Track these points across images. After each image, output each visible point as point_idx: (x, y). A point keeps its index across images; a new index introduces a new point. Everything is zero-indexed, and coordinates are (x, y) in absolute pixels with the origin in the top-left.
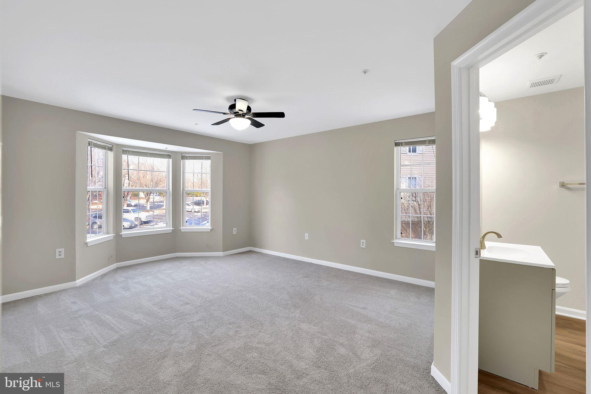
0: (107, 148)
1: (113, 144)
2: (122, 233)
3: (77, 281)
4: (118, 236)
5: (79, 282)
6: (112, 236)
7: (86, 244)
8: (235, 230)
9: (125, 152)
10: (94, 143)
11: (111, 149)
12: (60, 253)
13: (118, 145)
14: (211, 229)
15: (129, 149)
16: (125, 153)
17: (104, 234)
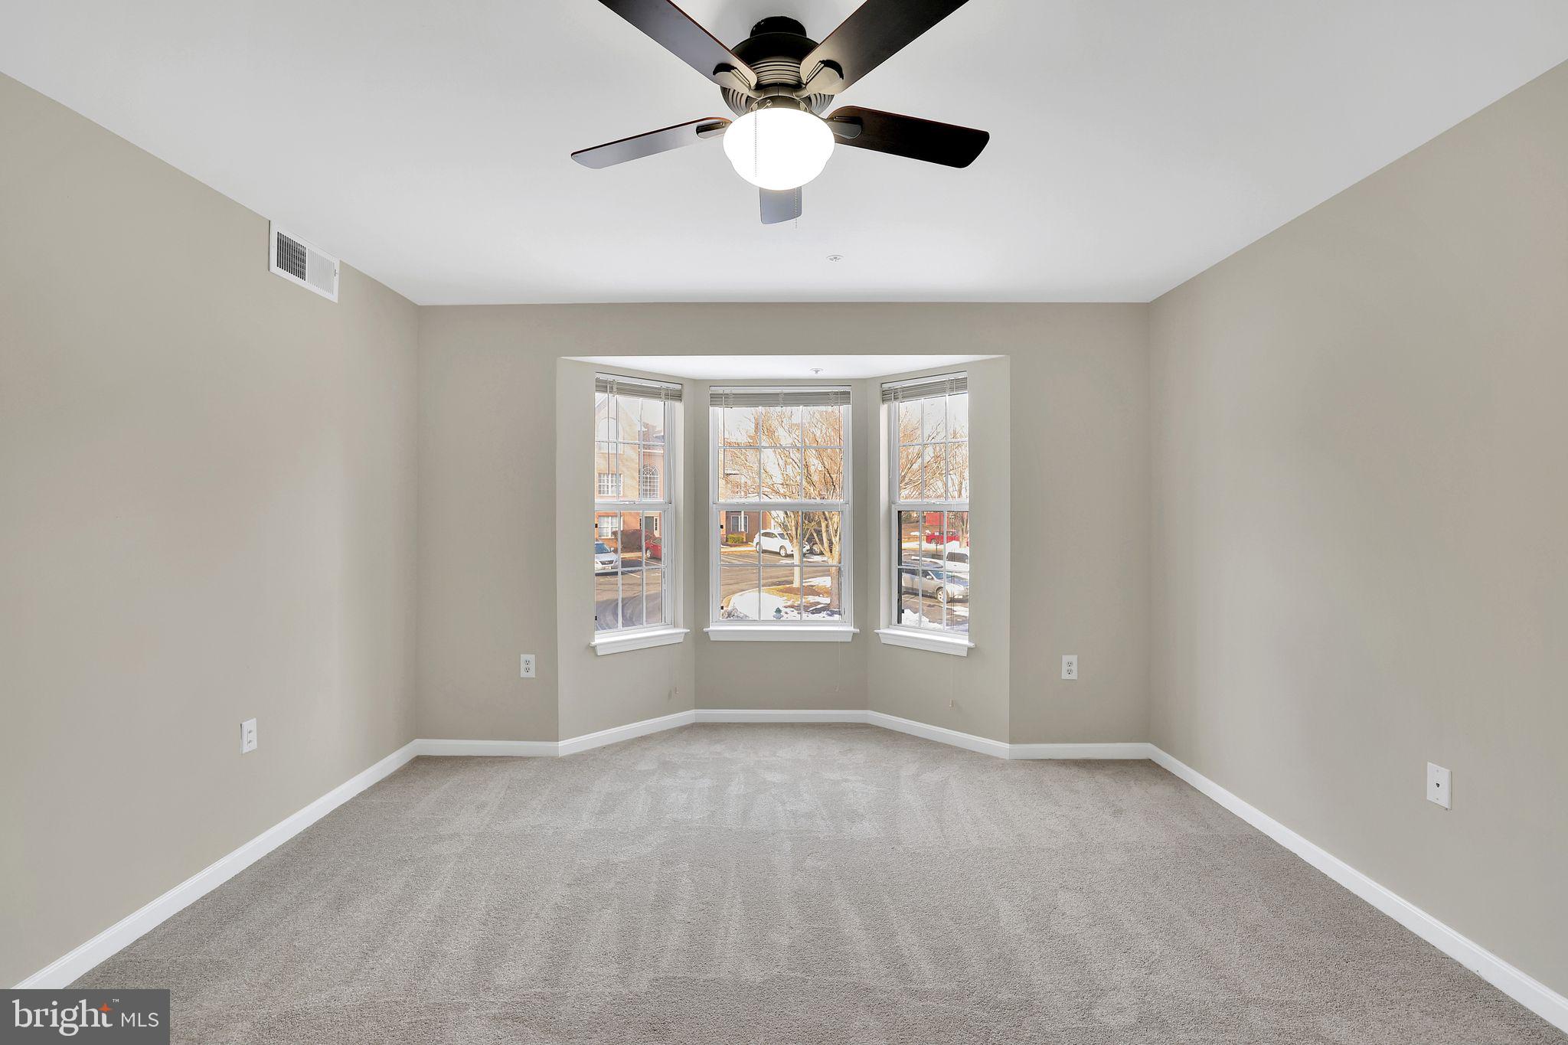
0: (663, 392)
1: (681, 381)
2: (711, 628)
3: (561, 744)
4: (699, 637)
5: (566, 746)
6: (680, 633)
7: (594, 648)
8: (1070, 664)
9: (717, 399)
10: (619, 383)
11: (677, 396)
12: (528, 665)
13: (697, 383)
14: (970, 649)
15: (727, 390)
16: (718, 403)
17: (667, 625)
